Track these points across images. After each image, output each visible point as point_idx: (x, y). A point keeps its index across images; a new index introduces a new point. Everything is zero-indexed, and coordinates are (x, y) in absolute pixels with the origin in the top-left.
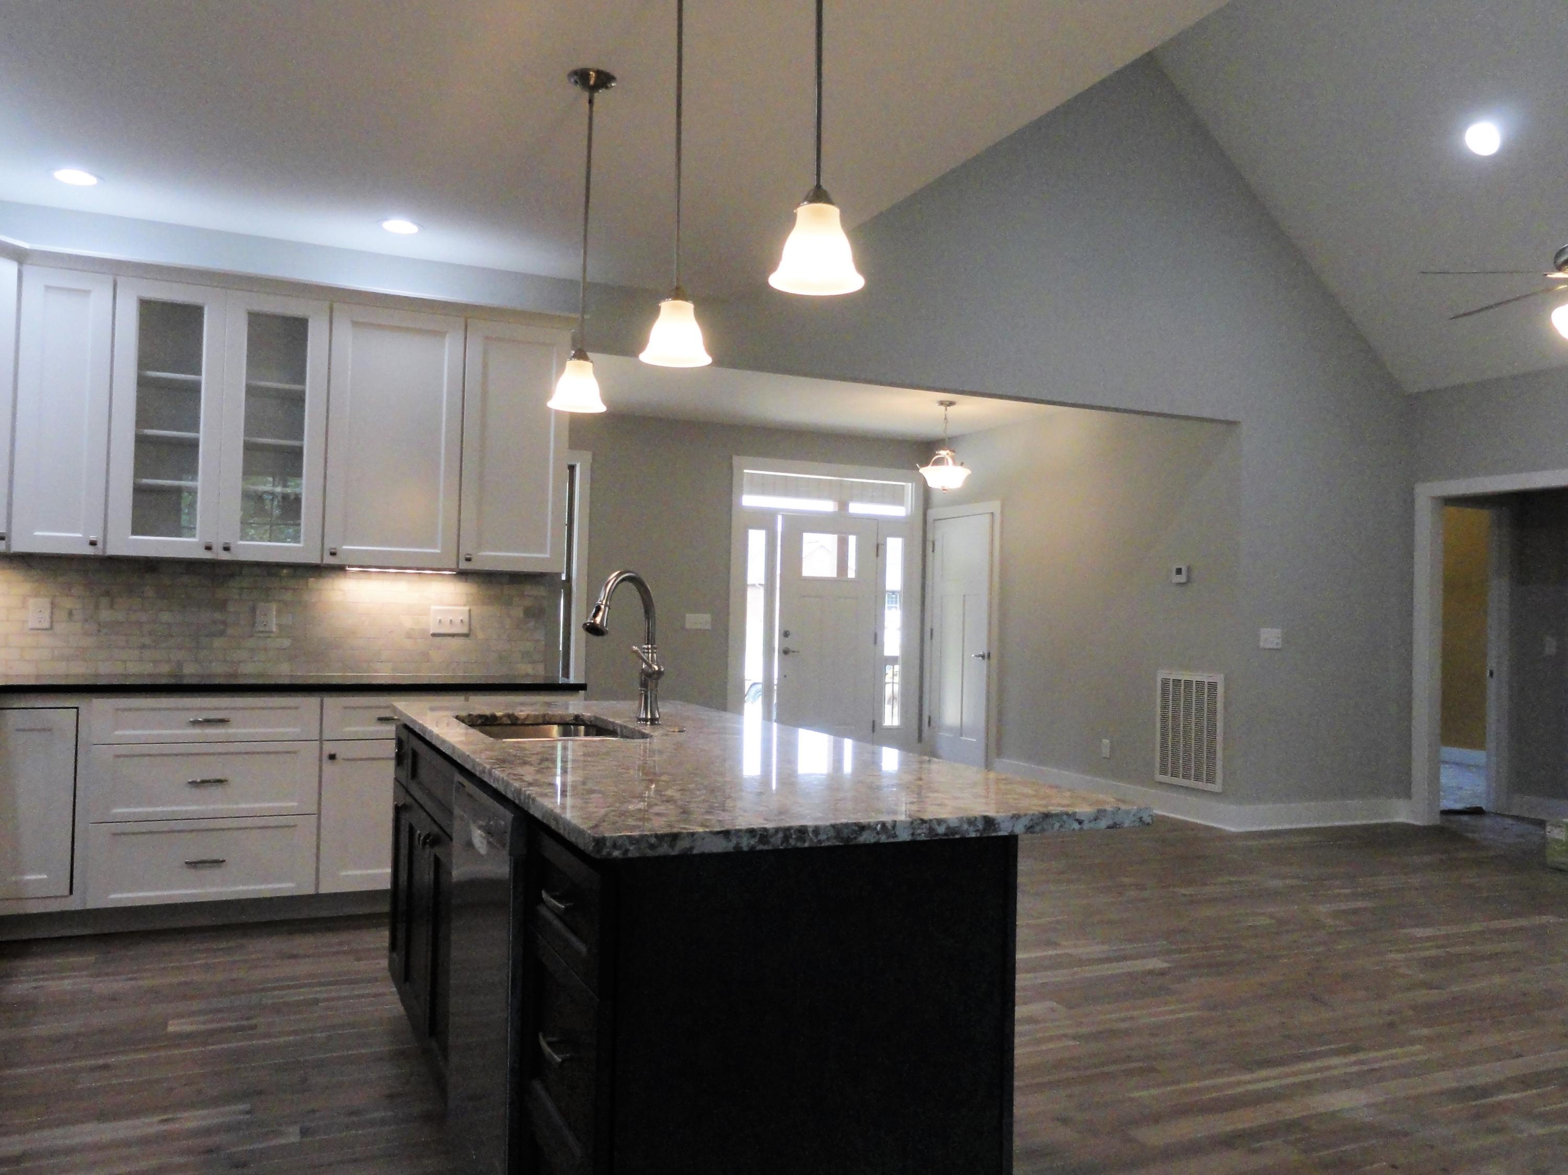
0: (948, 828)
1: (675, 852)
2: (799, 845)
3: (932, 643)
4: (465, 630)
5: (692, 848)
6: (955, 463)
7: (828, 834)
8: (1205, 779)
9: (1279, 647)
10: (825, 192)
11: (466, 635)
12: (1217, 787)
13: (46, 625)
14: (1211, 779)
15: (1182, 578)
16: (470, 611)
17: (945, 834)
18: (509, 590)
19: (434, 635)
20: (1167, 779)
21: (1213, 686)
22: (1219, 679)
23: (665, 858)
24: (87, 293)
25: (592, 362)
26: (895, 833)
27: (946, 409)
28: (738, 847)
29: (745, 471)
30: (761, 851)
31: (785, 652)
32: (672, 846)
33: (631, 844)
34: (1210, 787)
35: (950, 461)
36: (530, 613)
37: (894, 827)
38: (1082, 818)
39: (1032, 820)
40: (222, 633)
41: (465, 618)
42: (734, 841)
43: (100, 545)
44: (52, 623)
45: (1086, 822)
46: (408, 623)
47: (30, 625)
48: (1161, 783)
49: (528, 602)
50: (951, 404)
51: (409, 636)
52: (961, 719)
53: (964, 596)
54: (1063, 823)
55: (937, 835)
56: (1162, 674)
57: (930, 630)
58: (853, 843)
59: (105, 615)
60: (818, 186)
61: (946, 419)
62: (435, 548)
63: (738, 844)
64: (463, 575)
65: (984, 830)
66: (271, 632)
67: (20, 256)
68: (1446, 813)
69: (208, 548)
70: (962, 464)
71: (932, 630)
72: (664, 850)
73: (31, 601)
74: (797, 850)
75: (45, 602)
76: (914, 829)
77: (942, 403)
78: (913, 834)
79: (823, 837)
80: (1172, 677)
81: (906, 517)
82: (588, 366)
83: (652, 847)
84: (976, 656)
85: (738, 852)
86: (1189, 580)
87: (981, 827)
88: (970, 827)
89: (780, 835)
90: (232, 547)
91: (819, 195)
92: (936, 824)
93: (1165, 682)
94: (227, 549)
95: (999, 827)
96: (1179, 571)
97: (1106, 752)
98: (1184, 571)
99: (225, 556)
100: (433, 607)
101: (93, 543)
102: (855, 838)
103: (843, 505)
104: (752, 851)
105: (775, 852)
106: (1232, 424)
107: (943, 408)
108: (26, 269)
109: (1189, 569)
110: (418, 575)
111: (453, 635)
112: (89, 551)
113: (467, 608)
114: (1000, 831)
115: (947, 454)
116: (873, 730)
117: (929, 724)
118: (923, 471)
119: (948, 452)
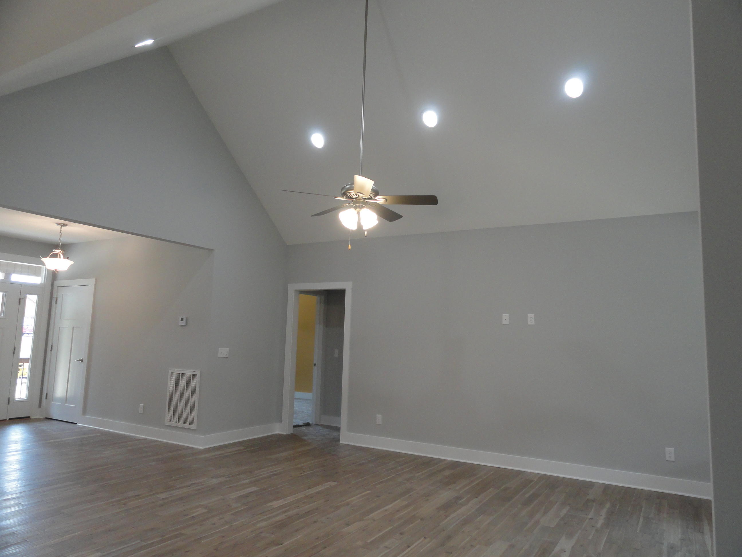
3: (51, 354)
6: (64, 258)
8: (189, 423)
9: (227, 356)
12: (194, 427)
14: (191, 423)
15: (183, 323)
20: (170, 423)
21: (195, 376)
22: (197, 372)
27: (61, 228)
34: (191, 427)
35: (62, 256)
48: (167, 426)
50: (65, 225)
52: (67, 394)
53: (73, 328)
56: (171, 370)
57: (50, 346)
61: (60, 233)
68: (295, 426)
70: (68, 258)
71: (52, 346)
77: (59, 224)
80: (176, 372)
81: (41, 284)
84: (78, 360)
86: (187, 323)
93: (172, 374)
96: (182, 319)
97: (141, 411)
98: (184, 320)
106: (210, 250)
107: (60, 227)
109: (187, 319)
115: (60, 252)
116: (9, 403)
117: (46, 398)
118: (44, 260)
119: (61, 251)
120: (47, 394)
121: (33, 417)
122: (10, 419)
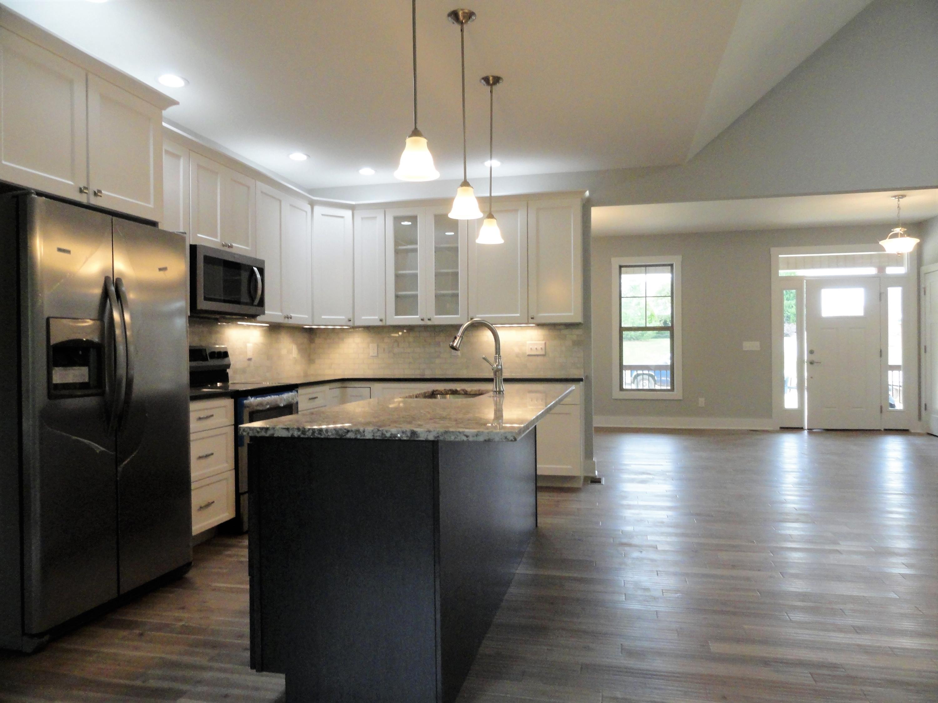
0: (391, 434)
1: (267, 435)
2: (319, 436)
3: (925, 355)
4: (543, 353)
5: (273, 434)
6: (907, 236)
7: (332, 433)
10: (418, 131)
11: (544, 355)
13: (376, 354)
16: (545, 343)
17: (391, 437)
18: (565, 332)
19: (529, 355)
23: (263, 438)
24: (375, 218)
25: (496, 219)
26: (364, 434)
27: (899, 201)
28: (292, 435)
29: (780, 256)
30: (303, 438)
31: (811, 363)
32: (266, 432)
33: (250, 430)
35: (903, 234)
36: (577, 343)
37: (364, 432)
38: (468, 434)
39: (438, 433)
40: (438, 357)
41: (543, 346)
42: (291, 432)
43: (384, 321)
44: (378, 353)
45: (471, 437)
46: (516, 350)
47: (371, 355)
49: (575, 337)
50: (903, 196)
51: (517, 356)
54: (456, 437)
55: (386, 437)
58: (345, 437)
59: (396, 350)
60: (416, 128)
61: (898, 207)
62: (517, 313)
63: (293, 434)
64: (540, 325)
65: (411, 436)
66: (458, 355)
67: (352, 208)
69: (422, 320)
71: (925, 346)
72: (263, 434)
73: (371, 345)
74: (318, 438)
75: (375, 345)
76: (374, 433)
77: (895, 196)
78: (373, 436)
79: (330, 434)
81: (905, 274)
82: (494, 221)
83: (258, 432)
85: (292, 438)
87: (409, 435)
88: (403, 434)
89: (311, 431)
90: (432, 319)
91: (416, 133)
92: (385, 432)
94: (429, 320)
95: (419, 436)
99: (429, 323)
100: (528, 342)
101: (381, 320)
102: (345, 435)
103: (881, 269)
104: (299, 438)
105: (308, 439)
107: (897, 200)
108: (356, 212)
110: (520, 327)
111: (537, 355)
112: (380, 324)
113: (544, 342)
114: (420, 437)
115: (900, 230)
116: (881, 412)
117: (926, 409)
118: (882, 243)
119: (900, 228)
120: (926, 405)
121: (912, 431)
122: (886, 430)
